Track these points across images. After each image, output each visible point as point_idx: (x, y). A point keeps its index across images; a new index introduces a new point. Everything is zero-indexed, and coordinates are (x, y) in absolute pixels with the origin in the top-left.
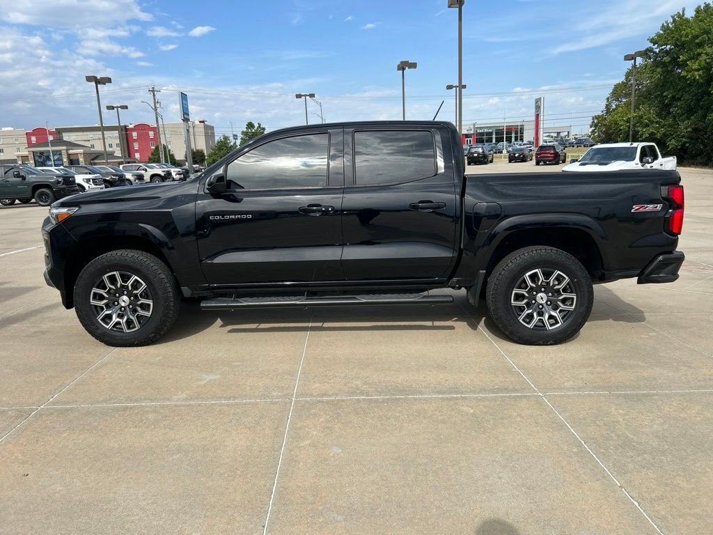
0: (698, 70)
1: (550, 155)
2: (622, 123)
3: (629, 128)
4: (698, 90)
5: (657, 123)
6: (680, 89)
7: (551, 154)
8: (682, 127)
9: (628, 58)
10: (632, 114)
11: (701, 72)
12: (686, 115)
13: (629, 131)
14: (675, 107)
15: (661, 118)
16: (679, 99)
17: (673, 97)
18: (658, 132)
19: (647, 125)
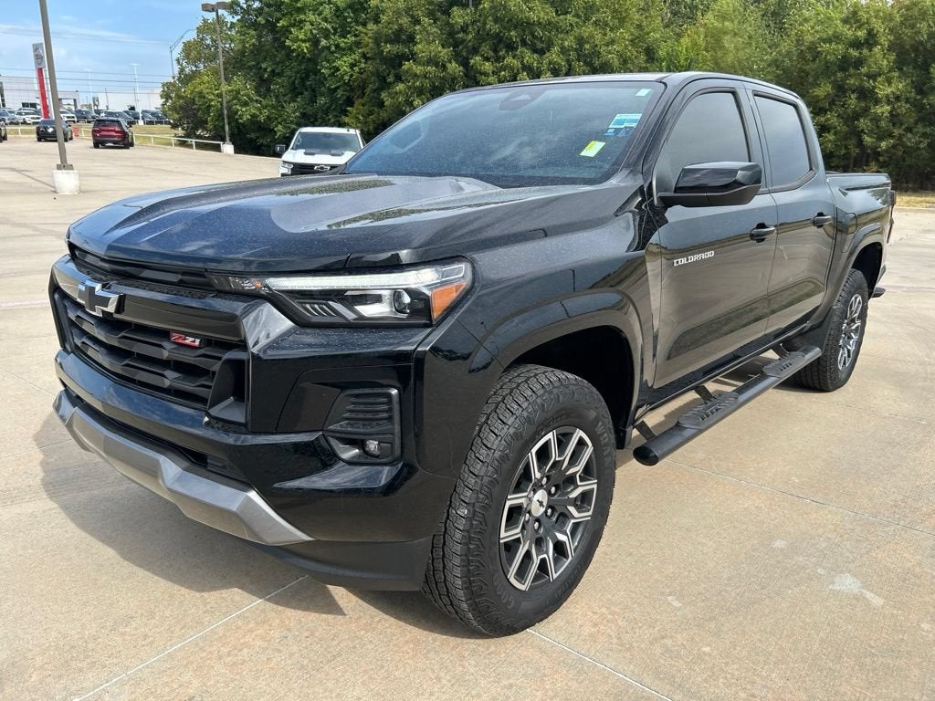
0: (304, 41)
1: (114, 134)
2: (212, 97)
3: (221, 105)
4: (300, 65)
5: (256, 101)
6: (279, 62)
7: (117, 132)
8: (289, 110)
9: (206, 8)
10: (225, 88)
11: (307, 45)
12: (289, 95)
13: (222, 108)
14: (276, 84)
15: (260, 96)
16: (280, 75)
17: (273, 71)
18: (261, 113)
19: (246, 104)
